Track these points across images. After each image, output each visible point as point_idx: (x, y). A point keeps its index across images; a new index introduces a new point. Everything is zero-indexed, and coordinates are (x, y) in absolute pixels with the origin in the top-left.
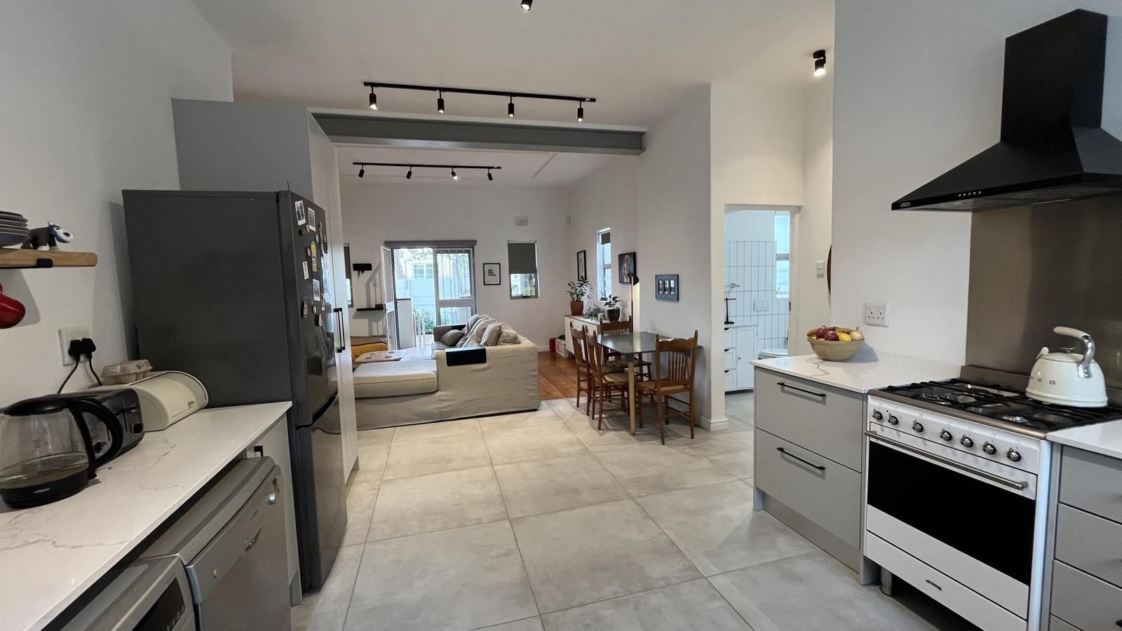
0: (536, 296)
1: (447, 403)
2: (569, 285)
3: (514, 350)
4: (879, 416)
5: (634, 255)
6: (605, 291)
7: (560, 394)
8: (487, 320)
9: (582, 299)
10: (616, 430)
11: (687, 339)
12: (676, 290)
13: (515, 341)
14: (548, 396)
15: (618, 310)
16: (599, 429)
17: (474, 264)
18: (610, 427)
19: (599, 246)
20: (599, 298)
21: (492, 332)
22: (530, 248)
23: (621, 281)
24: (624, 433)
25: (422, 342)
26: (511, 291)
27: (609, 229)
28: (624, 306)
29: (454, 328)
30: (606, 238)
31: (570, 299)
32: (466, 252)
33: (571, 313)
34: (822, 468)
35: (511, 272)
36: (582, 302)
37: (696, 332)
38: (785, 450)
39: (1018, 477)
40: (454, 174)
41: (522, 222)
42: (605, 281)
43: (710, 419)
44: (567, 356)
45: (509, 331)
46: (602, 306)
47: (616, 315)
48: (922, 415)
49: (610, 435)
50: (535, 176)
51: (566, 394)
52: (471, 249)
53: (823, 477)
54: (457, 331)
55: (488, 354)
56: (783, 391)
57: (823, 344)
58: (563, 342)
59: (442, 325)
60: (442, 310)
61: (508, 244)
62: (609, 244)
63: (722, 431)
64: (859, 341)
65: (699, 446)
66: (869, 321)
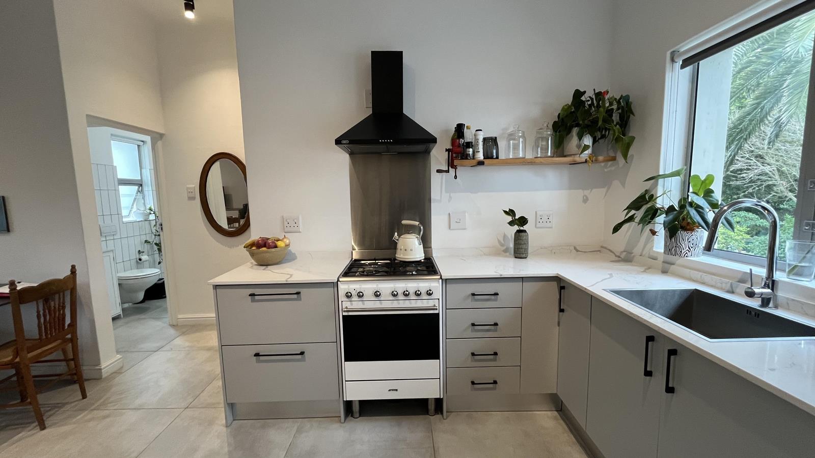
4: (348, 295)
11: (62, 277)
34: (302, 353)
37: (74, 267)
38: (260, 354)
39: (430, 304)
43: (99, 363)
48: (377, 285)
53: (304, 360)
56: (252, 300)
57: (266, 252)
63: (119, 372)
64: (287, 246)
65: (103, 402)
66: (286, 230)
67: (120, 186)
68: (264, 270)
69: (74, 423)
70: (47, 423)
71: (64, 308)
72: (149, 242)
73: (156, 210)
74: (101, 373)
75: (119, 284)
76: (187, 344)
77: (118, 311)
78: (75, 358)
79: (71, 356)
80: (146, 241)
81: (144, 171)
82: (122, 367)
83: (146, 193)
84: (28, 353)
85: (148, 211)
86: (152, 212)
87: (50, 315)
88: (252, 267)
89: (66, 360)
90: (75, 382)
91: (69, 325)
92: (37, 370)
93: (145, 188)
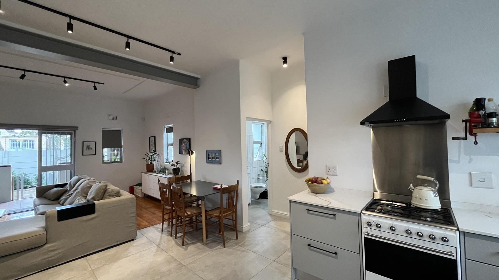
0: (121, 161)
1: (54, 253)
2: (146, 155)
3: (118, 202)
4: (369, 224)
5: (189, 140)
6: (168, 158)
7: (147, 224)
8: (91, 180)
9: (154, 163)
10: (193, 243)
11: (234, 185)
12: (220, 159)
13: (118, 194)
14: (140, 227)
15: (179, 169)
16: (183, 245)
17: (75, 142)
18: (189, 242)
19: (165, 134)
20: (165, 162)
21: (99, 190)
22: (117, 134)
23: (181, 153)
24: (199, 244)
25: (20, 197)
26: (103, 159)
27: (172, 125)
28: (183, 166)
29: (56, 186)
30: (170, 130)
31: (146, 163)
32: (68, 134)
33: (146, 171)
34: (336, 253)
35: (104, 147)
36: (154, 164)
37: (238, 181)
38: (311, 245)
39: (446, 249)
40: (65, 82)
41: (113, 118)
42: (168, 153)
43: (242, 225)
44: (143, 196)
45: (112, 188)
46: (169, 166)
47: (177, 171)
49: (191, 248)
50: (124, 93)
51: (152, 224)
52: (73, 132)
53: (337, 258)
54: (60, 189)
55: (97, 207)
56: (308, 213)
57: (316, 186)
58: (140, 188)
59: (43, 185)
60: (44, 174)
61: (103, 130)
62: (173, 133)
63: (249, 231)
64: (329, 183)
65: (243, 243)
66: (329, 173)
67: (254, 144)
68: (315, 196)
69: (234, 249)
70: (226, 245)
71: (234, 198)
72: (263, 171)
73: (267, 155)
74: (243, 229)
75: (251, 189)
76: (276, 226)
77: (250, 202)
78: (236, 220)
79: (234, 219)
80: (262, 170)
81: (263, 137)
82: (250, 230)
83: (263, 147)
84: (223, 214)
85: (263, 156)
86: (265, 156)
87: (230, 200)
88: (308, 193)
89: (233, 220)
90: (234, 231)
91: (235, 205)
92: (225, 221)
93: (263, 145)
